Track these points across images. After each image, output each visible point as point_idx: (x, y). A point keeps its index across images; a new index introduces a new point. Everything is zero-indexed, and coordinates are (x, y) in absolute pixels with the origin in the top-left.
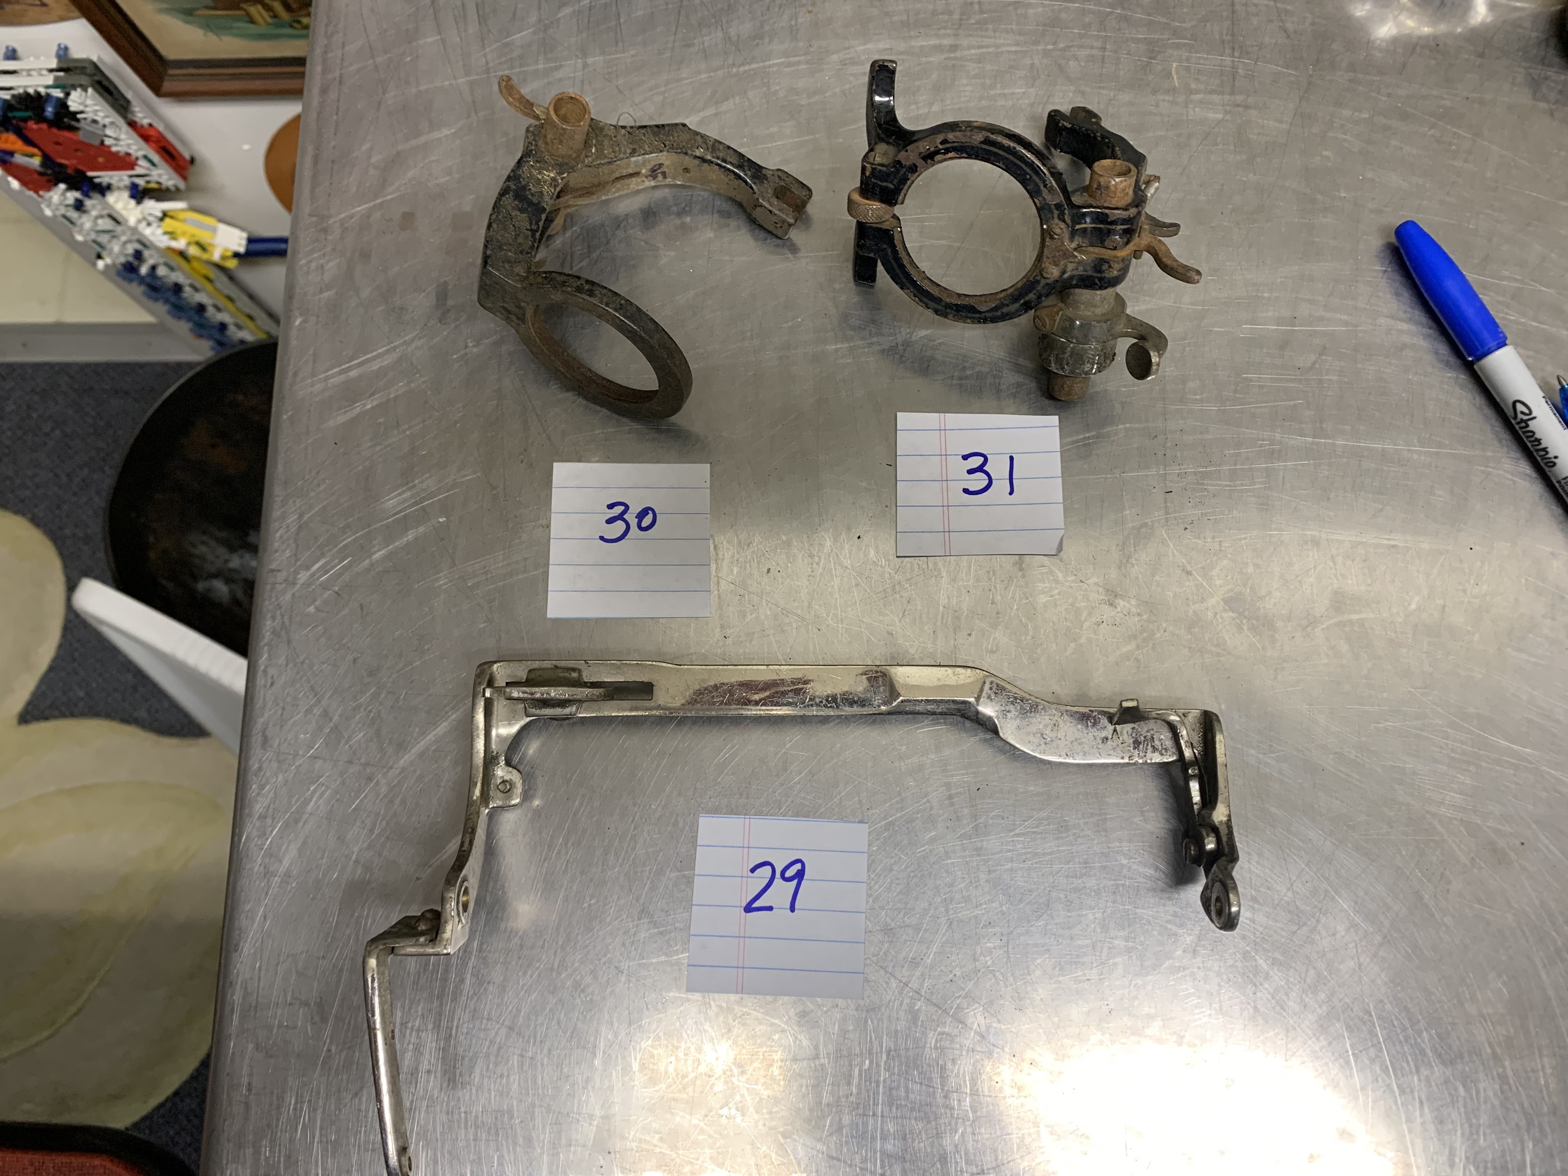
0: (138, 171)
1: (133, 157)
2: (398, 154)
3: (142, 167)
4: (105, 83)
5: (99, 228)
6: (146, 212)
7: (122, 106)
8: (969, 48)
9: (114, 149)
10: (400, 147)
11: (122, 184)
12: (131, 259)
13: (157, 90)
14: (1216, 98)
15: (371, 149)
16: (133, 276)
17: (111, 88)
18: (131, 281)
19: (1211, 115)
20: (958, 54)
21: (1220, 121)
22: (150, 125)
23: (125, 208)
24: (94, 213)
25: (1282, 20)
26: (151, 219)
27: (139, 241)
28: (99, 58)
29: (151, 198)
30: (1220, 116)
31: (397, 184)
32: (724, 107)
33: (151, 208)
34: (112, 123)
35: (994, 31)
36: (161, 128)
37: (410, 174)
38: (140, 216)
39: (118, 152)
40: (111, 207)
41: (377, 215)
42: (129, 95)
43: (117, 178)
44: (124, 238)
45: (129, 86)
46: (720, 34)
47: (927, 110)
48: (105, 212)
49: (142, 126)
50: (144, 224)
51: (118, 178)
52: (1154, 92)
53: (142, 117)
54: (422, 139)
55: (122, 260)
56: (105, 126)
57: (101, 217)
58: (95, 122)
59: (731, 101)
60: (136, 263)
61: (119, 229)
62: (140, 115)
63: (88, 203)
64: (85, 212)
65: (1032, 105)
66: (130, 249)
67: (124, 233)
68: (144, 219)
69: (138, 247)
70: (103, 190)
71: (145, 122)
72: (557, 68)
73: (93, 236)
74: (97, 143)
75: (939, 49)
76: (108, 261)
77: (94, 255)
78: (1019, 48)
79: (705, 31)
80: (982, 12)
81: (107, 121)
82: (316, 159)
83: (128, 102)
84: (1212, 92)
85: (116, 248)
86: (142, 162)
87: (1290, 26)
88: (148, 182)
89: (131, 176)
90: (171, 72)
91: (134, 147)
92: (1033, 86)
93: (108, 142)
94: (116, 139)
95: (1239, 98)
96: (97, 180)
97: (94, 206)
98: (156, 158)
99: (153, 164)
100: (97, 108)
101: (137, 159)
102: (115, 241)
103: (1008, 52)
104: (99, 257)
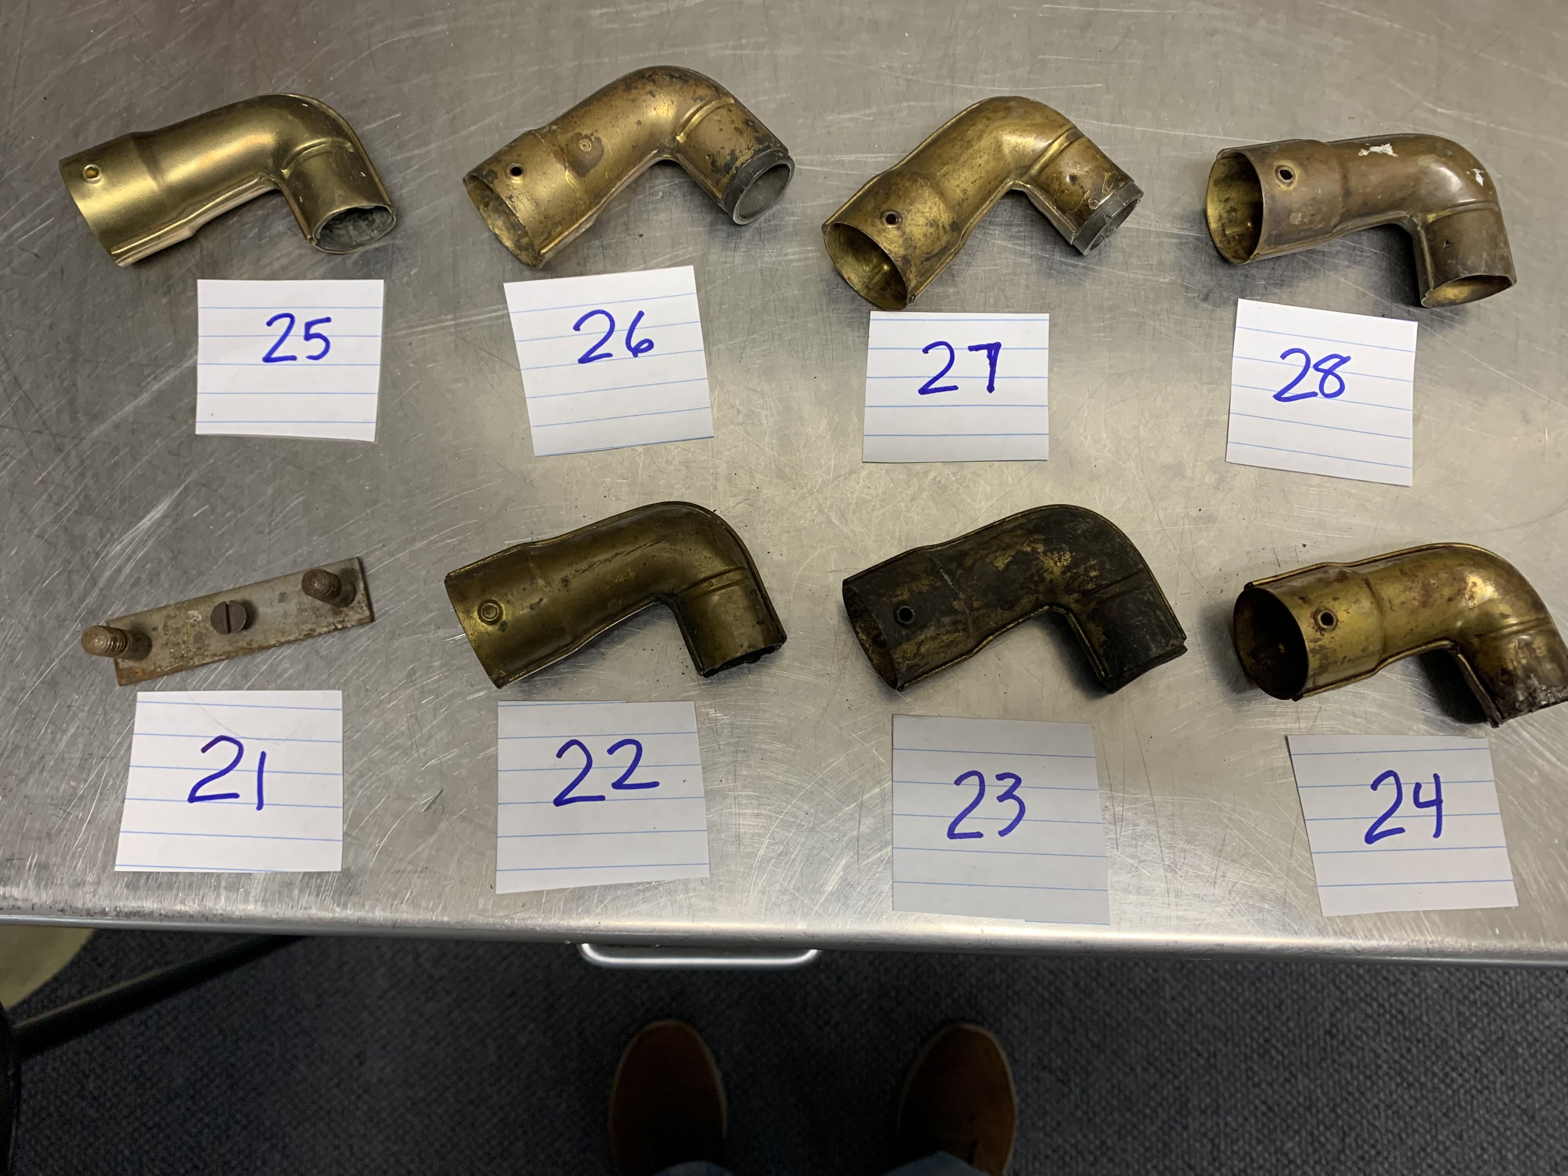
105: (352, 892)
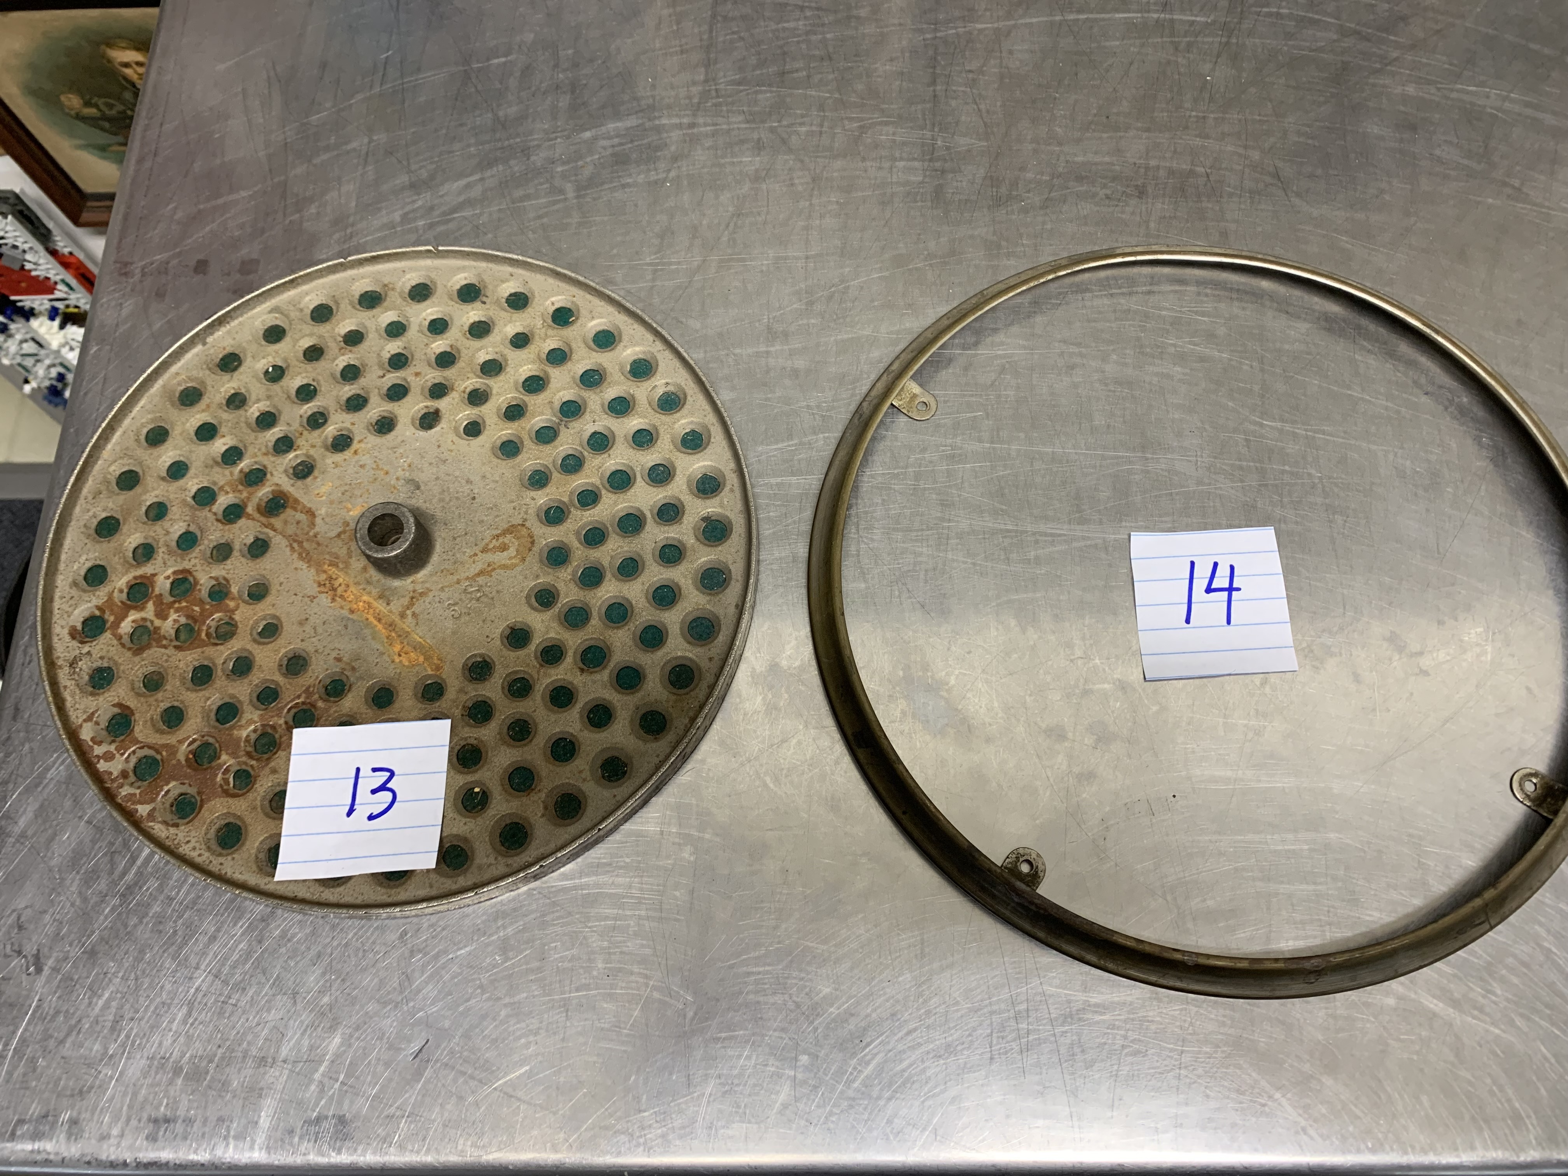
0: (58, 294)
1: (52, 281)
2: (200, 212)
3: (61, 291)
4: (26, 212)
5: (24, 352)
6: (70, 336)
7: (43, 235)
8: (706, 125)
9: (34, 273)
10: (202, 207)
11: (43, 308)
12: (55, 383)
13: (76, 222)
14: (916, 164)
15: (176, 208)
16: (58, 400)
17: (33, 218)
18: (56, 405)
19: (913, 178)
20: (695, 130)
21: (922, 182)
22: (71, 253)
23: (48, 333)
24: (18, 337)
25: (976, 103)
26: (74, 344)
27: (62, 365)
28: (22, 190)
29: (74, 324)
30: (921, 179)
31: (195, 236)
32: (488, 173)
33: (74, 333)
34: (31, 248)
35: (728, 111)
36: (81, 256)
37: (208, 229)
38: (63, 341)
39: (38, 276)
40: (36, 332)
41: (175, 262)
42: (51, 225)
43: (37, 303)
44: (47, 362)
45: (51, 217)
46: (490, 115)
47: (664, 175)
48: (28, 336)
49: (63, 255)
50: (67, 348)
51: (39, 302)
52: (864, 159)
53: (63, 245)
54: (220, 201)
55: (47, 383)
56: (24, 251)
57: (26, 341)
58: (15, 247)
59: (495, 169)
60: (60, 386)
61: (43, 352)
62: (61, 244)
63: (13, 327)
64: (10, 336)
65: (757, 171)
66: (54, 372)
67: (47, 356)
68: (67, 343)
69: (61, 370)
70: (29, 314)
71: (66, 251)
72: (346, 143)
73: (18, 360)
74: (17, 267)
75: (680, 126)
76: (34, 384)
77: (21, 380)
78: (747, 126)
79: (477, 112)
80: (718, 97)
81: (26, 246)
82: (126, 218)
83: (49, 231)
84: (914, 159)
85: (40, 370)
86: (60, 287)
87: (982, 107)
88: (67, 306)
89: (51, 300)
90: (89, 204)
91: (53, 272)
92: (759, 155)
93: (28, 266)
94: (35, 264)
95: (938, 165)
96: (19, 304)
97: (18, 330)
98: (73, 282)
99: (71, 288)
100: (17, 234)
101: (56, 283)
102: (39, 364)
103: (738, 129)
104: (26, 381)
105: (346, 1137)
